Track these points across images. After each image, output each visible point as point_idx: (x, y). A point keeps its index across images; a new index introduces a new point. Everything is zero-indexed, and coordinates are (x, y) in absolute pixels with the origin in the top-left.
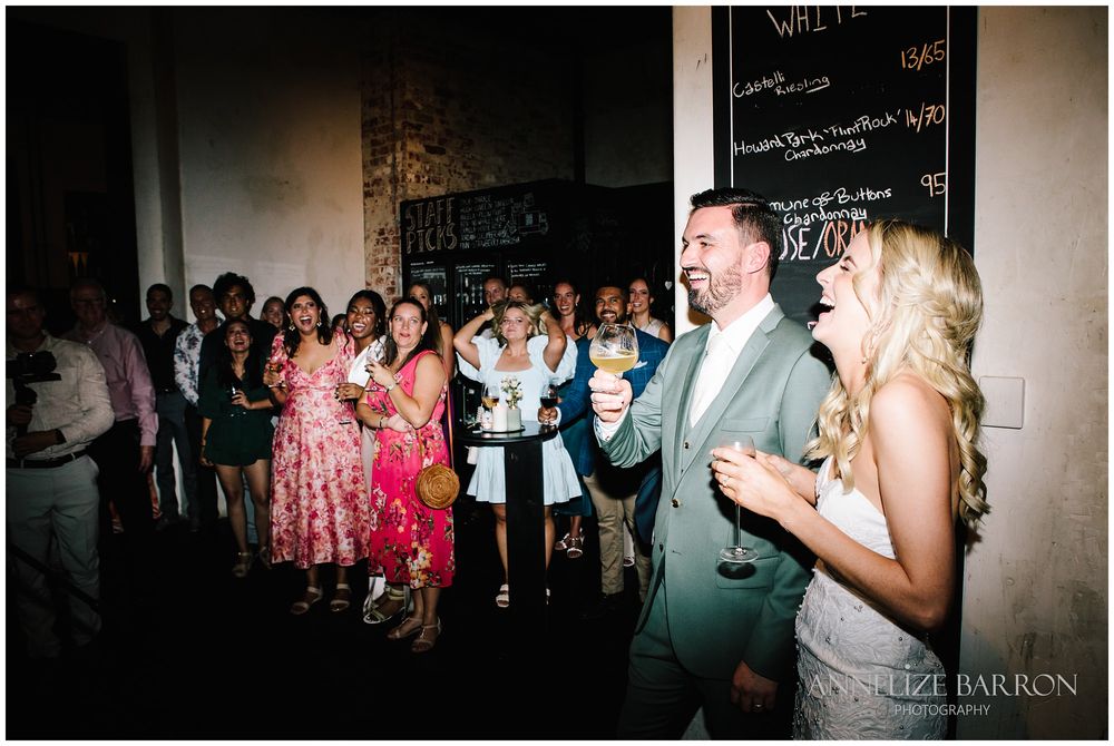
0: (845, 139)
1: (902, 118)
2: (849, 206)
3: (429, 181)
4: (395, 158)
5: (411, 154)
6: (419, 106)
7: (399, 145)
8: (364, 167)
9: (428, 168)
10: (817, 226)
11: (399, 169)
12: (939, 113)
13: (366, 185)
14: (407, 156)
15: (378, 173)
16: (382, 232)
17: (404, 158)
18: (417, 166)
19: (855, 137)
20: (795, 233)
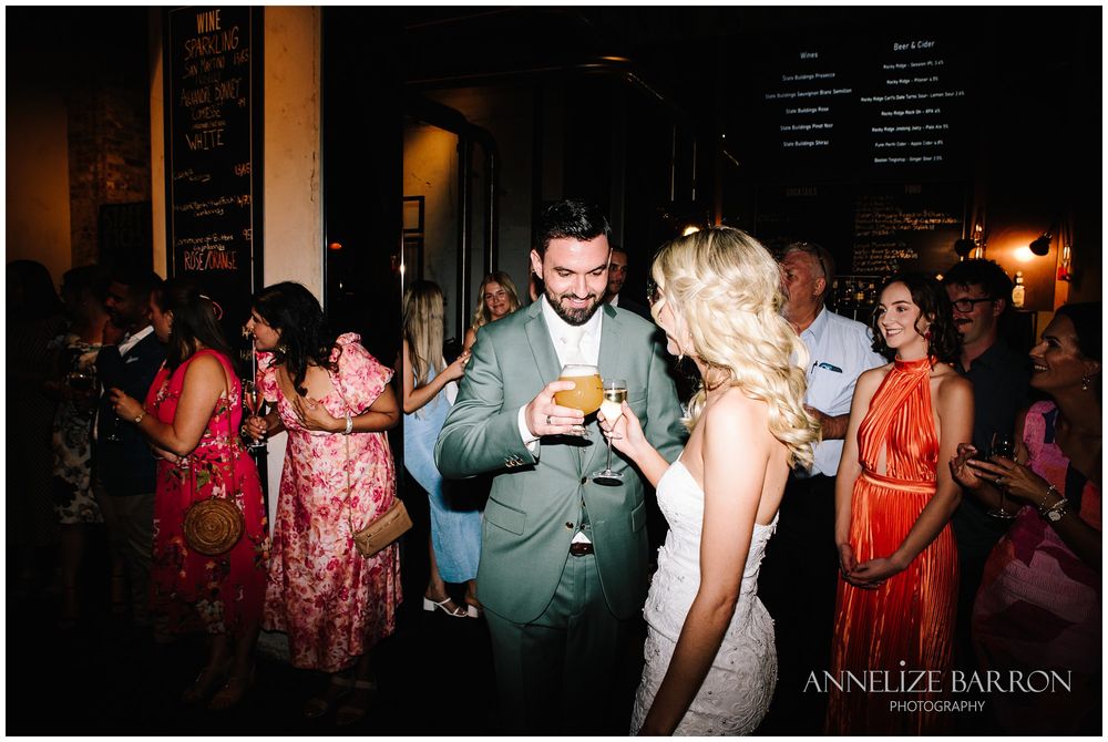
0: (216, 208)
1: (236, 200)
2: (218, 243)
3: (128, 189)
4: (96, 168)
5: (111, 166)
6: (119, 125)
7: (99, 157)
8: (71, 172)
9: (127, 177)
10: (206, 251)
11: (100, 177)
12: (248, 199)
13: (72, 188)
14: (107, 167)
15: (82, 179)
16: (85, 229)
17: (104, 168)
18: (117, 176)
19: (220, 207)
20: (198, 256)
